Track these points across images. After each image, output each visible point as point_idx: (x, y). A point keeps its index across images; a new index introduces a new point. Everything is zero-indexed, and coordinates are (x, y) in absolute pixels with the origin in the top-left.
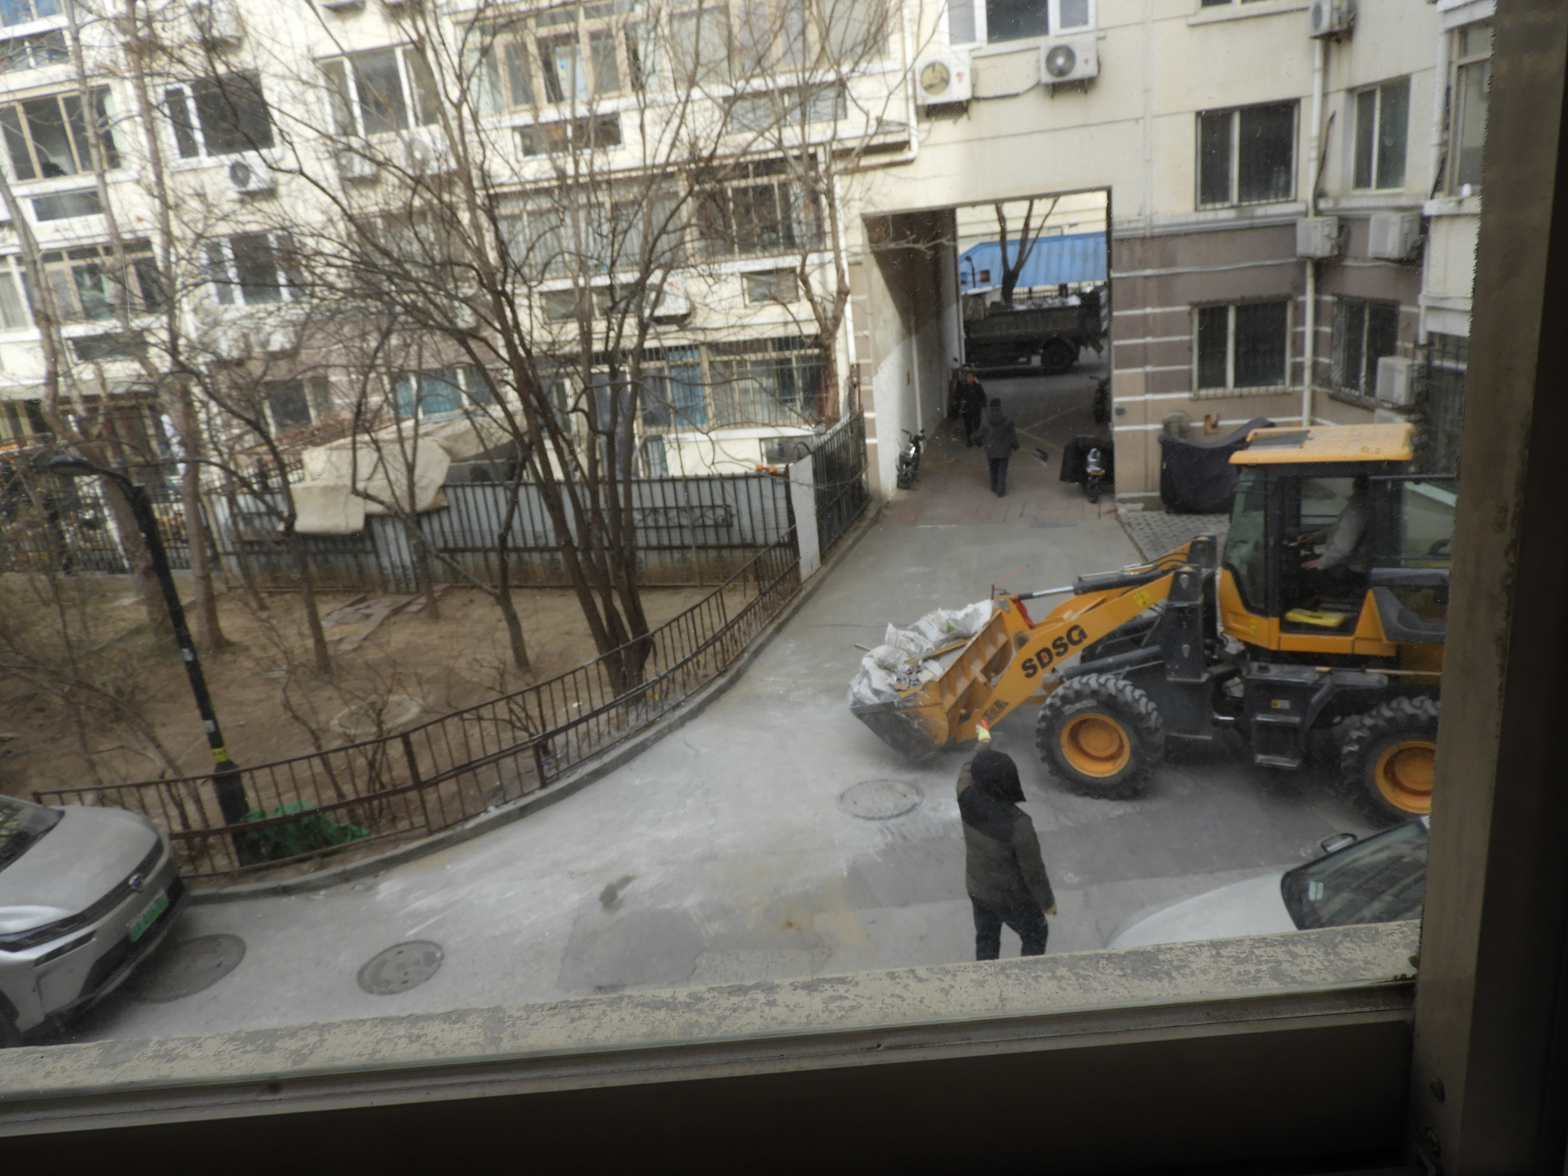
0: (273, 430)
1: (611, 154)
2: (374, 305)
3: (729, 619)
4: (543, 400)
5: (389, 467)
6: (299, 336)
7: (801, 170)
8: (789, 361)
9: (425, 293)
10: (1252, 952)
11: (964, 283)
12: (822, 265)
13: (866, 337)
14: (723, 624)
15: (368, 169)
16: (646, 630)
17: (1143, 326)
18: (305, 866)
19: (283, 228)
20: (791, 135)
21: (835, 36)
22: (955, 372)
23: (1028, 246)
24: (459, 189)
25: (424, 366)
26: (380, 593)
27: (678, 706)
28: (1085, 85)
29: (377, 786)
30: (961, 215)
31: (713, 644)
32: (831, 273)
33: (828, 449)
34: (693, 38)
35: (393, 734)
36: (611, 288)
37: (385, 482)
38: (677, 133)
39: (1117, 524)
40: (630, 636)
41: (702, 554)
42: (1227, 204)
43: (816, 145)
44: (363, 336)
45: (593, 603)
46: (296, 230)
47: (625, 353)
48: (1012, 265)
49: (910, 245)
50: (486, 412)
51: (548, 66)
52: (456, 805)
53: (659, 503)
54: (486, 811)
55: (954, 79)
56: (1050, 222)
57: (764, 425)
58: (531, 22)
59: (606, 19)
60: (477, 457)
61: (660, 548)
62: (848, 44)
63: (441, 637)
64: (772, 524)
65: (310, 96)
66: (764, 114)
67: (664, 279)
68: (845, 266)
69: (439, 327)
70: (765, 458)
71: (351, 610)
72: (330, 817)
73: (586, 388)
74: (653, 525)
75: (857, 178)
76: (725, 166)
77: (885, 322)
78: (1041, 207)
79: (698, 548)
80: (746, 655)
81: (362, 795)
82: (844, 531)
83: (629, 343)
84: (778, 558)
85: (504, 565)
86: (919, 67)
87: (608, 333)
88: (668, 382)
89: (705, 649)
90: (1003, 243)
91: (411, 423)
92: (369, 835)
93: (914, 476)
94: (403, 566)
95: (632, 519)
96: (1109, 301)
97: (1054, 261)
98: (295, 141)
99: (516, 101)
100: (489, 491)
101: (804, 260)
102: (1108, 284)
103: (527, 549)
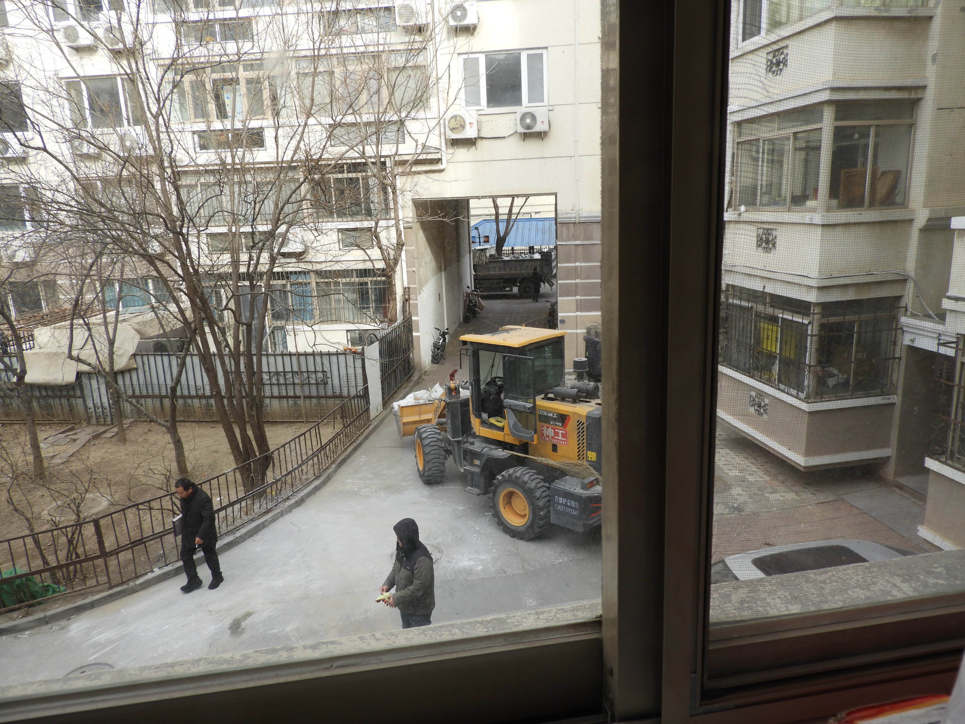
0: (13, 314)
1: (255, 153)
2: (91, 237)
3: (323, 443)
4: (204, 302)
5: (96, 341)
6: (37, 253)
7: (375, 170)
8: (366, 284)
9: (127, 231)
10: (555, 616)
11: (473, 242)
12: (388, 227)
13: (414, 271)
14: (319, 446)
15: (93, 150)
16: (268, 450)
17: (575, 273)
18: (15, 614)
19: (28, 183)
20: (370, 150)
21: (398, 94)
22: (468, 295)
23: (511, 223)
24: (155, 169)
25: (125, 277)
26: (85, 424)
27: (288, 498)
28: (541, 135)
29: (74, 557)
30: (473, 203)
31: (313, 458)
32: (393, 232)
33: (389, 338)
34: (310, 89)
35: (87, 520)
36: (253, 233)
37: (93, 351)
38: (298, 144)
40: (257, 454)
41: (308, 401)
43: (385, 157)
44: (83, 255)
45: (234, 432)
46: (38, 185)
47: (261, 275)
48: (502, 234)
49: (441, 219)
50: (166, 309)
51: (218, 97)
52: (131, 567)
53: (280, 369)
54: (152, 571)
55: (468, 126)
56: (524, 210)
57: (346, 322)
58: (209, 70)
59: (257, 72)
60: (158, 336)
61: (280, 397)
62: (405, 101)
63: (127, 455)
64: (353, 384)
65: (54, 102)
66: (354, 136)
67: (287, 231)
68: (402, 229)
69: (136, 253)
70: (350, 343)
71: (62, 436)
72: (37, 578)
73: (233, 295)
74: (276, 382)
75: (410, 178)
76: (329, 165)
77: (426, 263)
78: (519, 202)
79: (305, 397)
80: (334, 466)
81: (62, 563)
82: (398, 389)
83: (263, 268)
84: (356, 405)
85: (174, 408)
86: (448, 116)
87: (249, 262)
88: (289, 294)
89: (307, 462)
90: (497, 220)
91: (113, 313)
92: (65, 590)
93: (442, 356)
94: (102, 407)
95: (262, 379)
96: (556, 258)
97: (526, 232)
98: (42, 130)
99: (196, 117)
100: (166, 359)
101: (377, 224)
102: (556, 248)
103: (190, 397)
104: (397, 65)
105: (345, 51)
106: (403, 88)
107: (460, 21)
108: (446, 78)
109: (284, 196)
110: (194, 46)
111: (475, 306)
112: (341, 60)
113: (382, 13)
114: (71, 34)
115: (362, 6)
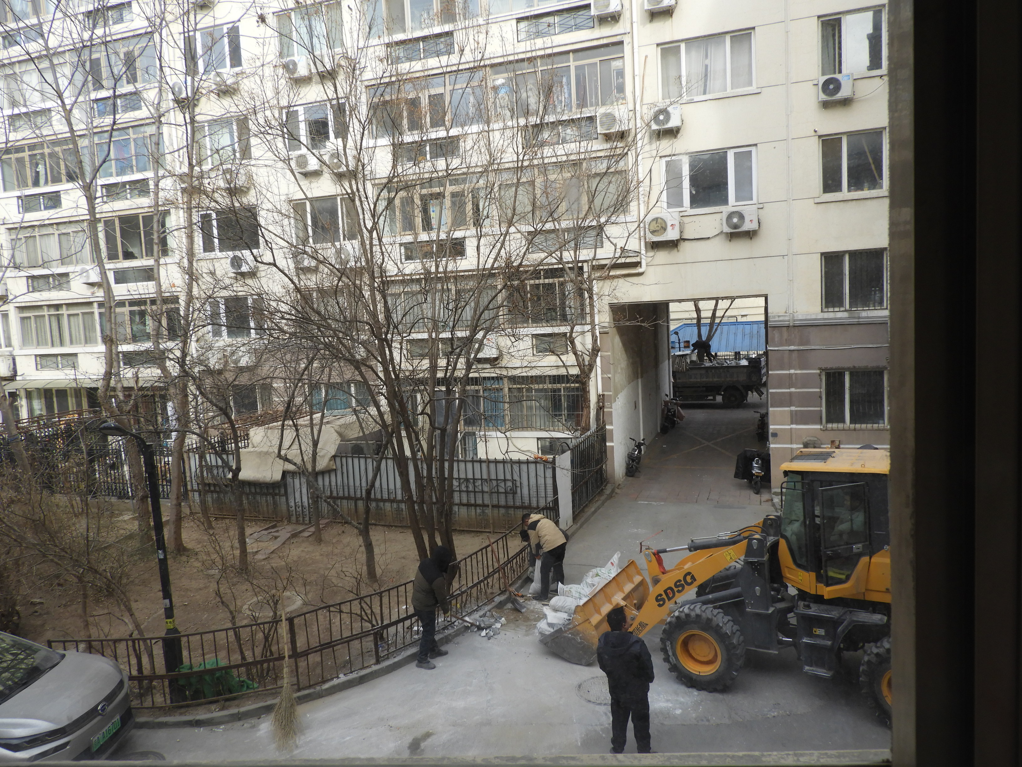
0: (234, 414)
1: (459, 262)
2: (307, 343)
3: (510, 555)
4: (403, 406)
5: (302, 441)
6: (259, 358)
7: (573, 276)
8: (559, 390)
9: (338, 338)
11: (672, 348)
12: (583, 333)
13: (609, 378)
14: (506, 559)
15: (313, 263)
17: (790, 381)
18: (213, 707)
19: (258, 295)
20: (568, 256)
21: (598, 201)
22: (666, 404)
23: (715, 327)
24: (365, 278)
25: (331, 381)
26: (286, 523)
28: (750, 235)
29: (268, 654)
30: (672, 307)
31: (499, 571)
32: (589, 337)
33: (582, 447)
34: (513, 199)
35: (283, 618)
36: (452, 339)
37: (299, 451)
39: (772, 509)
41: (496, 511)
42: (842, 309)
43: (583, 261)
44: (297, 361)
45: (422, 539)
46: (266, 297)
47: (456, 380)
49: (639, 324)
50: (367, 411)
51: (425, 211)
52: (318, 671)
53: (470, 476)
54: (338, 677)
55: (669, 228)
56: (729, 313)
57: (536, 429)
58: (418, 187)
59: (462, 186)
60: (358, 439)
61: (468, 505)
62: (605, 206)
63: (322, 555)
64: (543, 494)
65: (286, 222)
66: (552, 243)
67: (484, 337)
68: (598, 334)
69: (344, 358)
70: (540, 451)
71: (265, 532)
72: (235, 672)
73: (430, 400)
74: (465, 489)
75: (608, 282)
76: (527, 271)
77: (622, 369)
78: (723, 304)
79: (493, 506)
80: (520, 582)
81: (257, 659)
82: (590, 502)
83: (459, 374)
85: (367, 511)
86: (648, 219)
87: (447, 367)
88: (482, 399)
89: (493, 575)
90: (699, 324)
91: (319, 415)
92: (258, 688)
93: (637, 468)
94: (302, 506)
95: (451, 485)
96: (767, 364)
97: (732, 337)
98: (274, 246)
99: (404, 230)
100: (362, 461)
101: (572, 329)
102: (766, 353)
103: (382, 500)
104: (598, 171)
105: (546, 161)
106: (603, 193)
107: (663, 124)
108: (647, 180)
109: (483, 303)
110: (408, 166)
111: (674, 415)
112: (543, 170)
113: (583, 123)
114: (302, 162)
115: (565, 118)
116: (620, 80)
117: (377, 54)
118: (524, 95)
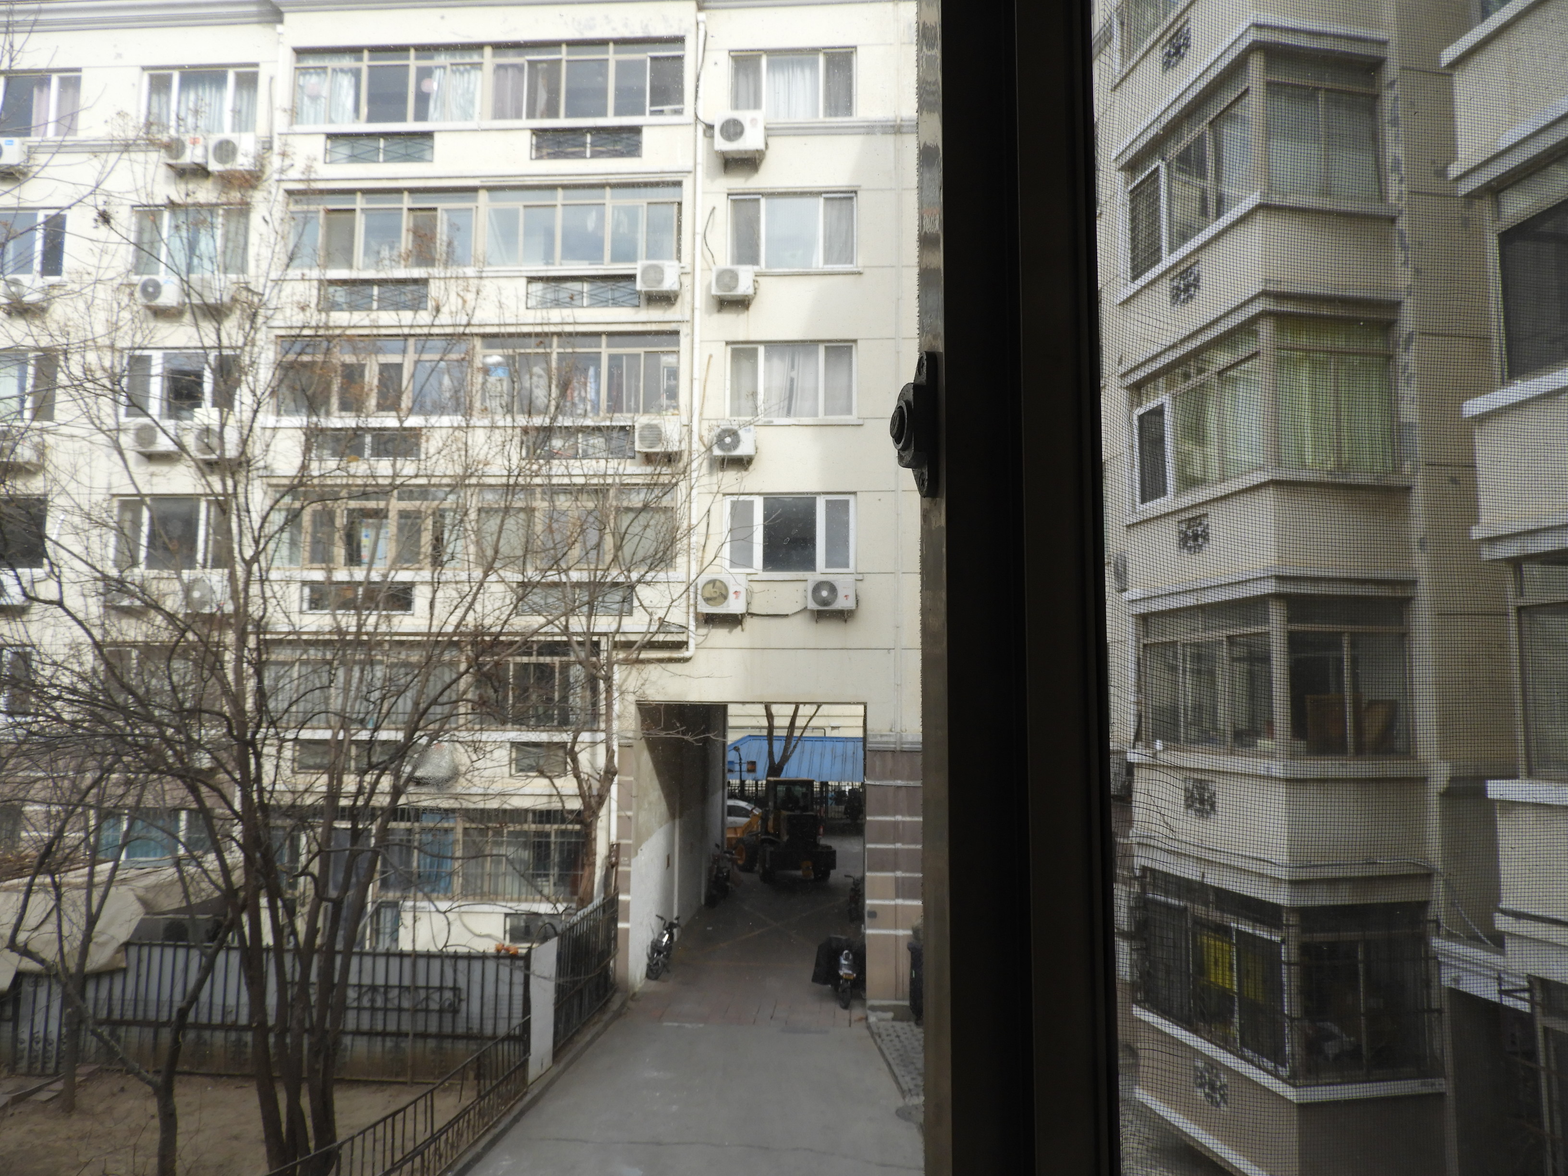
1: (396, 620)
3: (437, 1127)
4: (269, 859)
5: (64, 917)
7: (582, 655)
8: (548, 835)
11: (731, 771)
12: (594, 744)
13: (629, 818)
14: (428, 1134)
15: (137, 604)
16: (333, 1139)
17: (894, 832)
20: (577, 624)
21: (628, 550)
22: (716, 859)
23: (793, 743)
24: (230, 637)
25: (143, 805)
28: (844, 616)
30: (732, 710)
31: (412, 1159)
32: (601, 752)
33: (578, 931)
34: (495, 537)
36: (371, 743)
37: (55, 935)
38: (464, 618)
39: (866, 1033)
40: (312, 1144)
41: (420, 1043)
43: (600, 634)
44: (80, 770)
45: (276, 1099)
46: (36, 657)
47: (373, 812)
48: (777, 759)
49: (680, 736)
50: (200, 866)
51: (351, 537)
53: (380, 981)
55: (731, 596)
56: (814, 723)
57: (505, 899)
58: (343, 497)
59: (417, 504)
60: (177, 911)
61: (371, 1034)
62: (640, 554)
63: (69, 1137)
64: (505, 1013)
65: (95, 534)
66: (556, 603)
67: (429, 744)
68: (616, 748)
69: (170, 771)
70: (508, 936)
73: (320, 850)
74: (368, 1005)
75: (636, 669)
76: (511, 643)
77: (650, 803)
78: (806, 711)
79: (415, 1036)
82: (584, 1024)
83: (380, 801)
84: (506, 1053)
85: (176, 1045)
86: (701, 582)
87: (359, 791)
88: (416, 852)
89: (401, 1167)
90: (770, 737)
91: (108, 866)
93: (665, 966)
94: (46, 1039)
95: (344, 997)
97: (817, 759)
98: (64, 574)
99: (313, 560)
100: (181, 953)
101: (575, 738)
103: (210, 1026)
104: (632, 505)
105: (555, 481)
106: (637, 538)
107: (729, 450)
108: (702, 528)
109: (433, 688)
110: (329, 463)
111: (727, 878)
112: (548, 492)
113: (615, 434)
114: (145, 435)
115: (589, 422)
116: (673, 382)
117: (295, 298)
118: (527, 384)
